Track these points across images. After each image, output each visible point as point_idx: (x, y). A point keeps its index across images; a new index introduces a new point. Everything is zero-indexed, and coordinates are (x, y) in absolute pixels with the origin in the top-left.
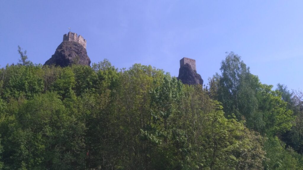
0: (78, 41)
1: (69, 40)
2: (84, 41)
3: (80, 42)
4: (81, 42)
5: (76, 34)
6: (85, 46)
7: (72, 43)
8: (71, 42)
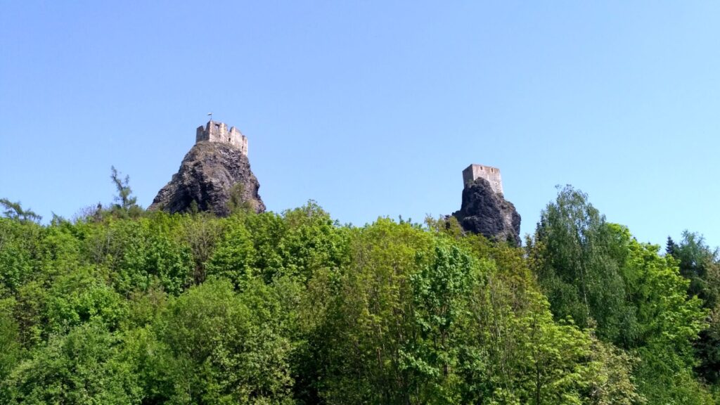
0: (230, 139)
1: (210, 140)
2: (243, 139)
3: (233, 143)
4: (237, 142)
5: (226, 125)
6: (246, 151)
7: (216, 146)
8: (215, 143)
